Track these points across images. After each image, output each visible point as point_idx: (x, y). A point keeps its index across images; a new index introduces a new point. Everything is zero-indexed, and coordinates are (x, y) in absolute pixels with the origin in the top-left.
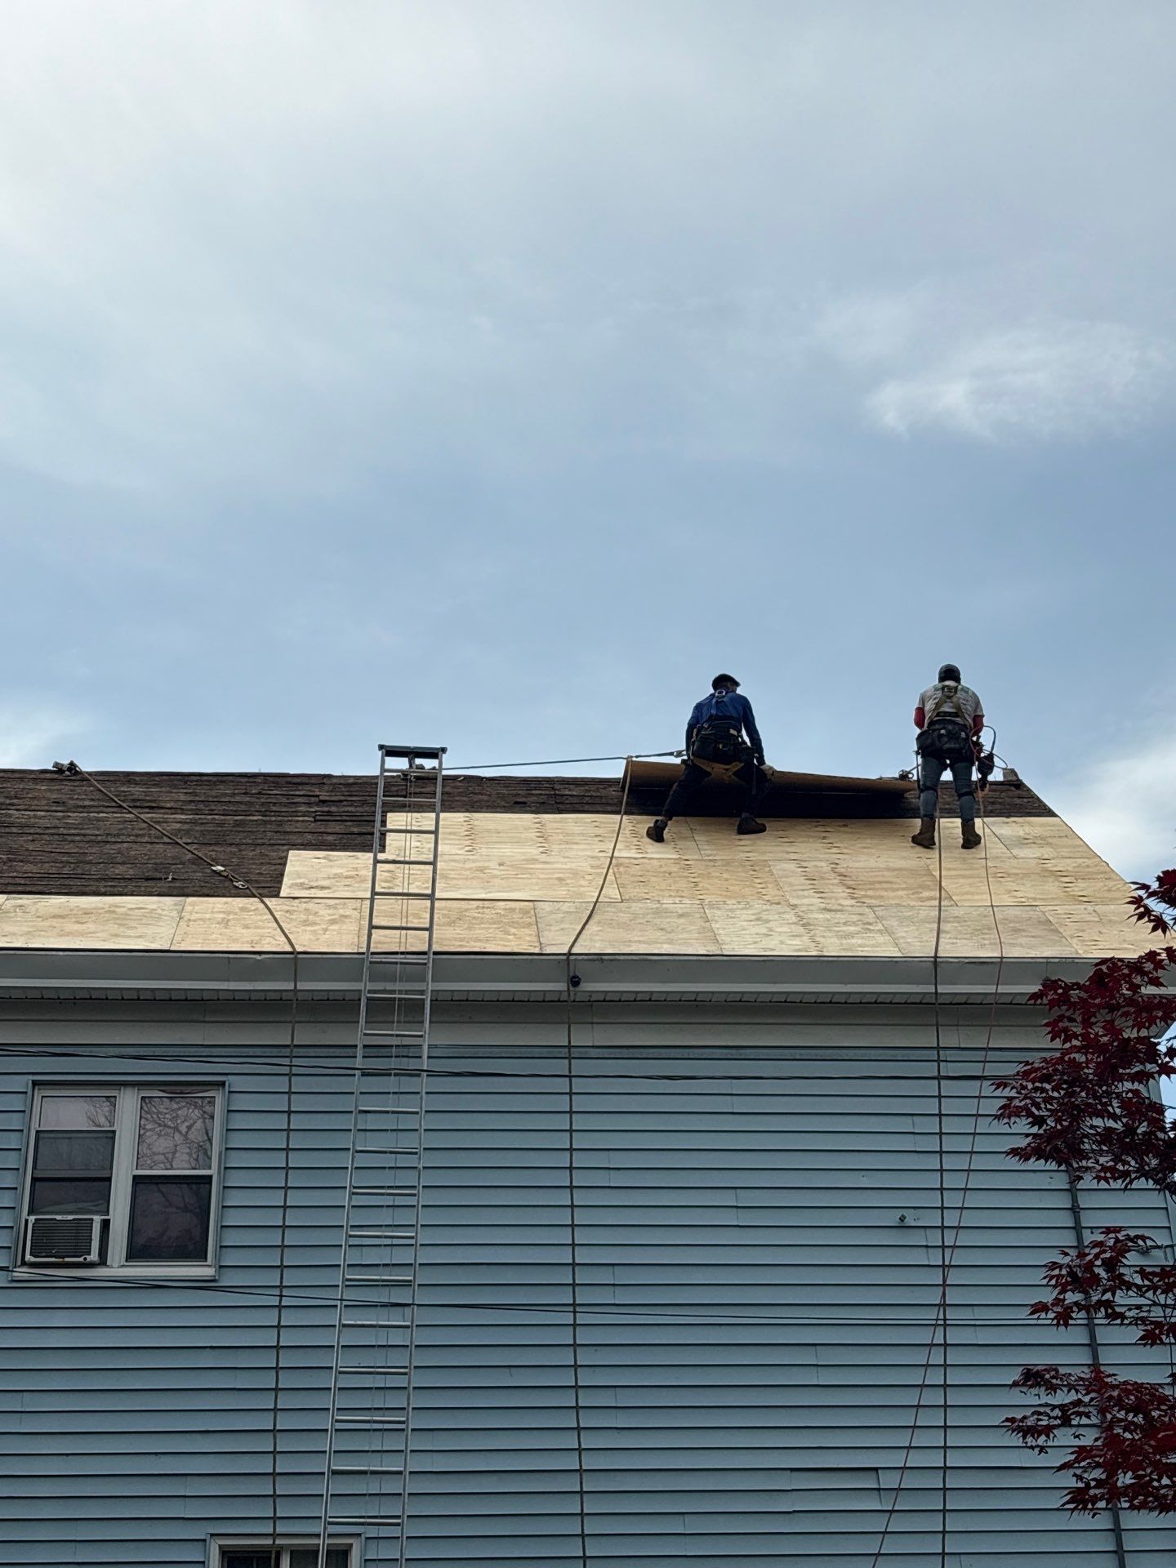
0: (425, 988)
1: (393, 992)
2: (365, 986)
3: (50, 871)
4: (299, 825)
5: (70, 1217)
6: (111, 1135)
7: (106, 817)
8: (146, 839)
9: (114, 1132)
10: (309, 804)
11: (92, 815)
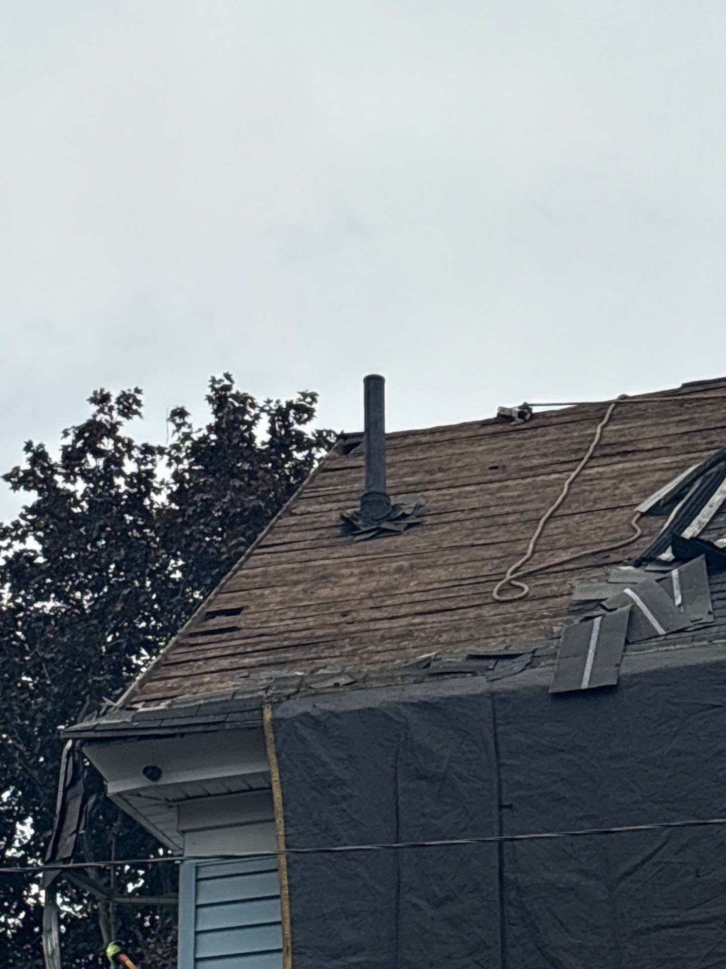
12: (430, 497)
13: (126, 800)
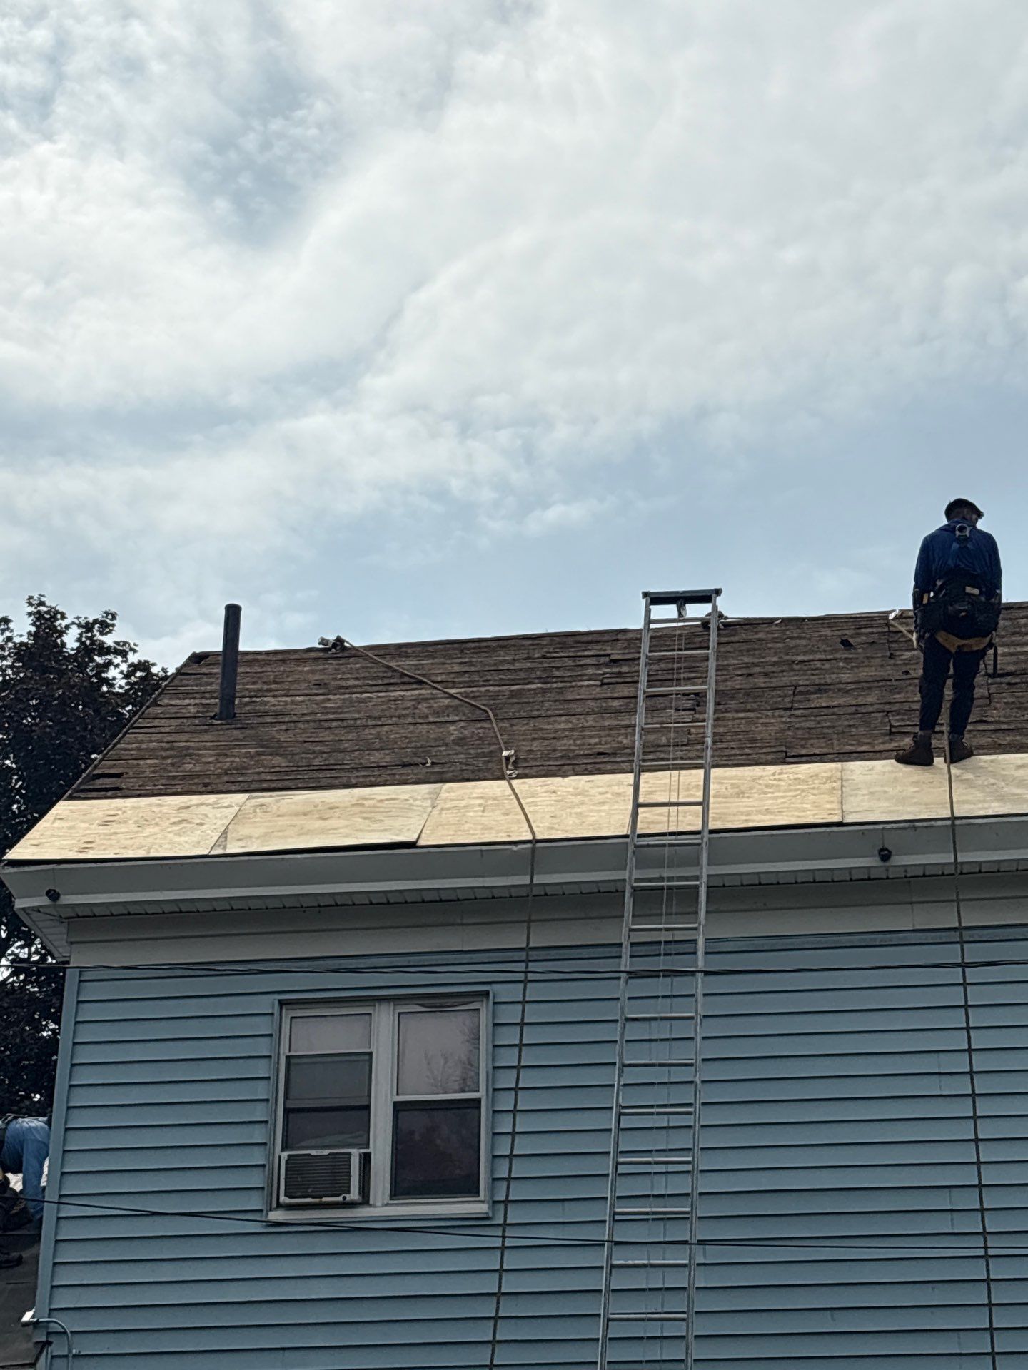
0: (698, 873)
1: (662, 879)
2: (630, 875)
3: (300, 764)
4: (583, 690)
5: (326, 1152)
6: (367, 1057)
7: (369, 697)
8: (410, 720)
9: (370, 1054)
10: (597, 666)
11: (354, 696)
12: (268, 702)
13: (28, 914)
